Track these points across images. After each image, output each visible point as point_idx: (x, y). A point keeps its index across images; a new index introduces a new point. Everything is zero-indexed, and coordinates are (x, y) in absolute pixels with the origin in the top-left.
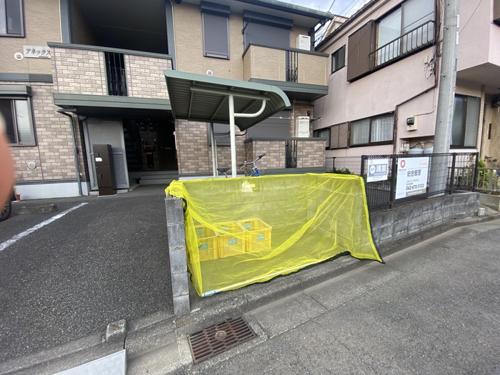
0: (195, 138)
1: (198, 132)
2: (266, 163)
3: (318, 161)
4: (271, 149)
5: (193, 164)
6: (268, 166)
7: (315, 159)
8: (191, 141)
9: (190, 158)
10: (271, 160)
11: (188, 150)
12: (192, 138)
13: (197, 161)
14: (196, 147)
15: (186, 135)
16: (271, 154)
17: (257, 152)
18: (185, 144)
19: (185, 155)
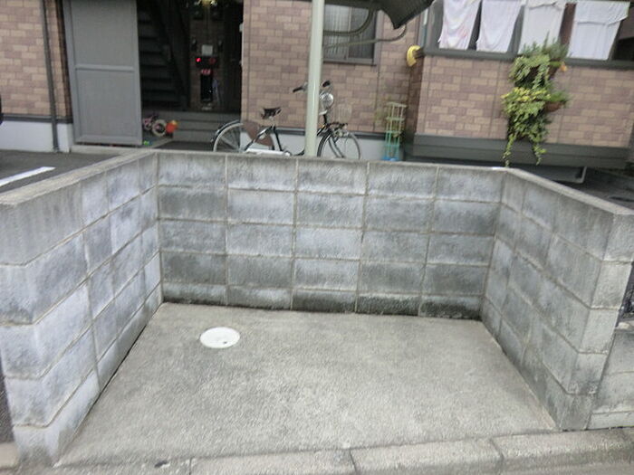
2: (452, 118)
3: (608, 130)
4: (475, 81)
6: (459, 127)
7: (601, 123)
10: (469, 113)
12: (279, 41)
14: (286, 63)
15: (267, 32)
16: (472, 96)
17: (434, 86)
18: (263, 54)
19: (260, 82)
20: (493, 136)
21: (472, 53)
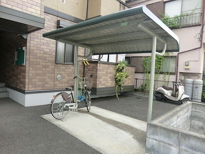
0: (45, 55)
1: (48, 50)
2: (104, 82)
4: (109, 71)
5: (40, 80)
6: (106, 84)
8: (40, 58)
9: (38, 75)
11: (37, 66)
12: (41, 55)
13: (44, 78)
14: (44, 64)
15: (37, 52)
16: (108, 75)
18: (35, 60)
19: (34, 72)
20: (113, 86)
21: (108, 63)
